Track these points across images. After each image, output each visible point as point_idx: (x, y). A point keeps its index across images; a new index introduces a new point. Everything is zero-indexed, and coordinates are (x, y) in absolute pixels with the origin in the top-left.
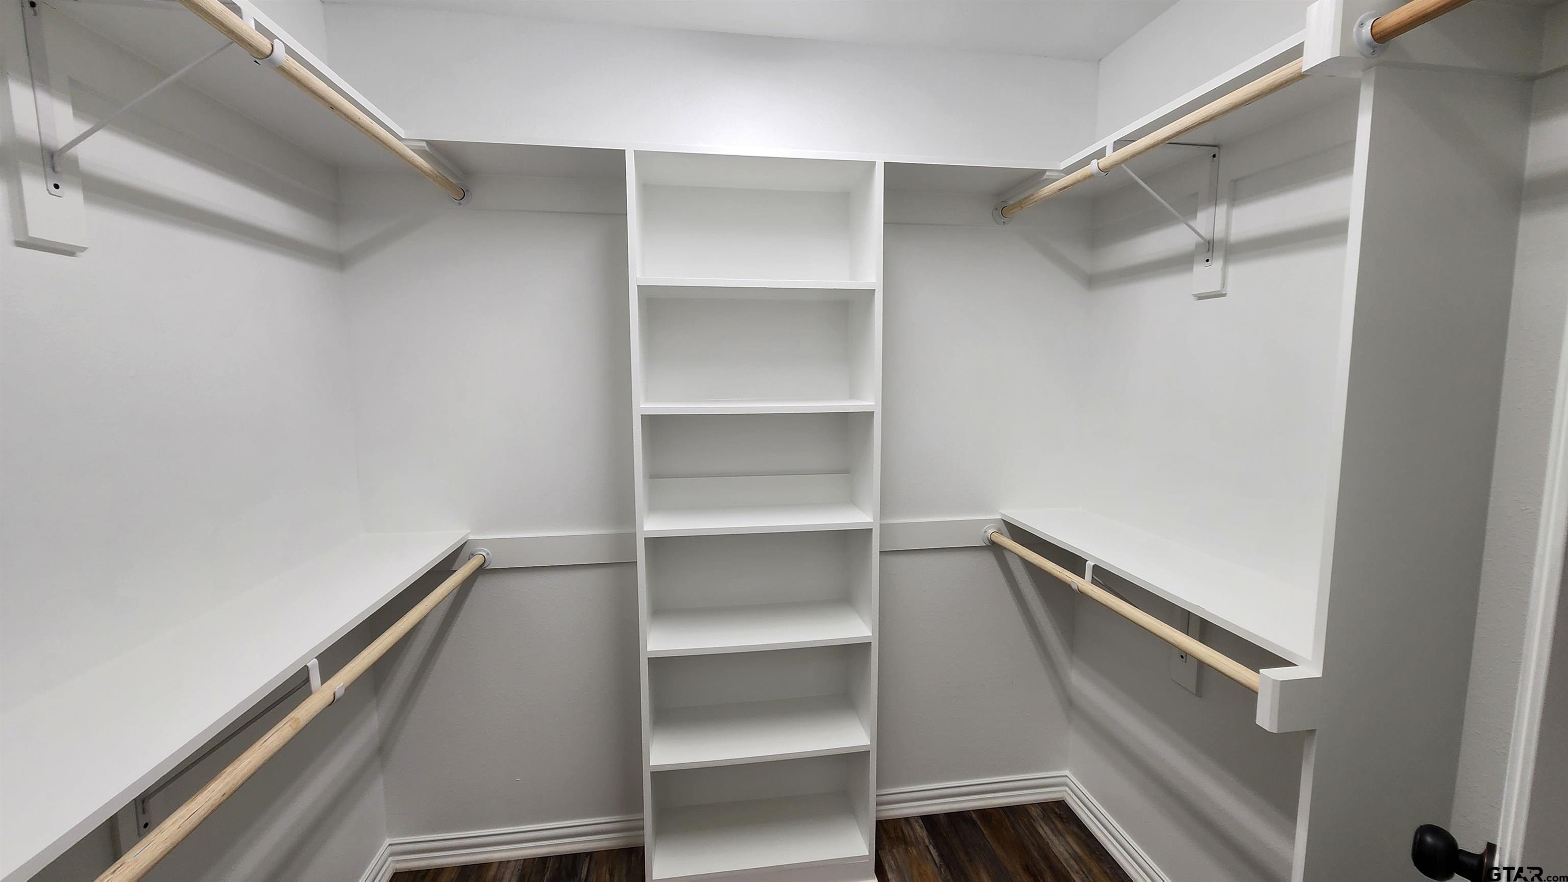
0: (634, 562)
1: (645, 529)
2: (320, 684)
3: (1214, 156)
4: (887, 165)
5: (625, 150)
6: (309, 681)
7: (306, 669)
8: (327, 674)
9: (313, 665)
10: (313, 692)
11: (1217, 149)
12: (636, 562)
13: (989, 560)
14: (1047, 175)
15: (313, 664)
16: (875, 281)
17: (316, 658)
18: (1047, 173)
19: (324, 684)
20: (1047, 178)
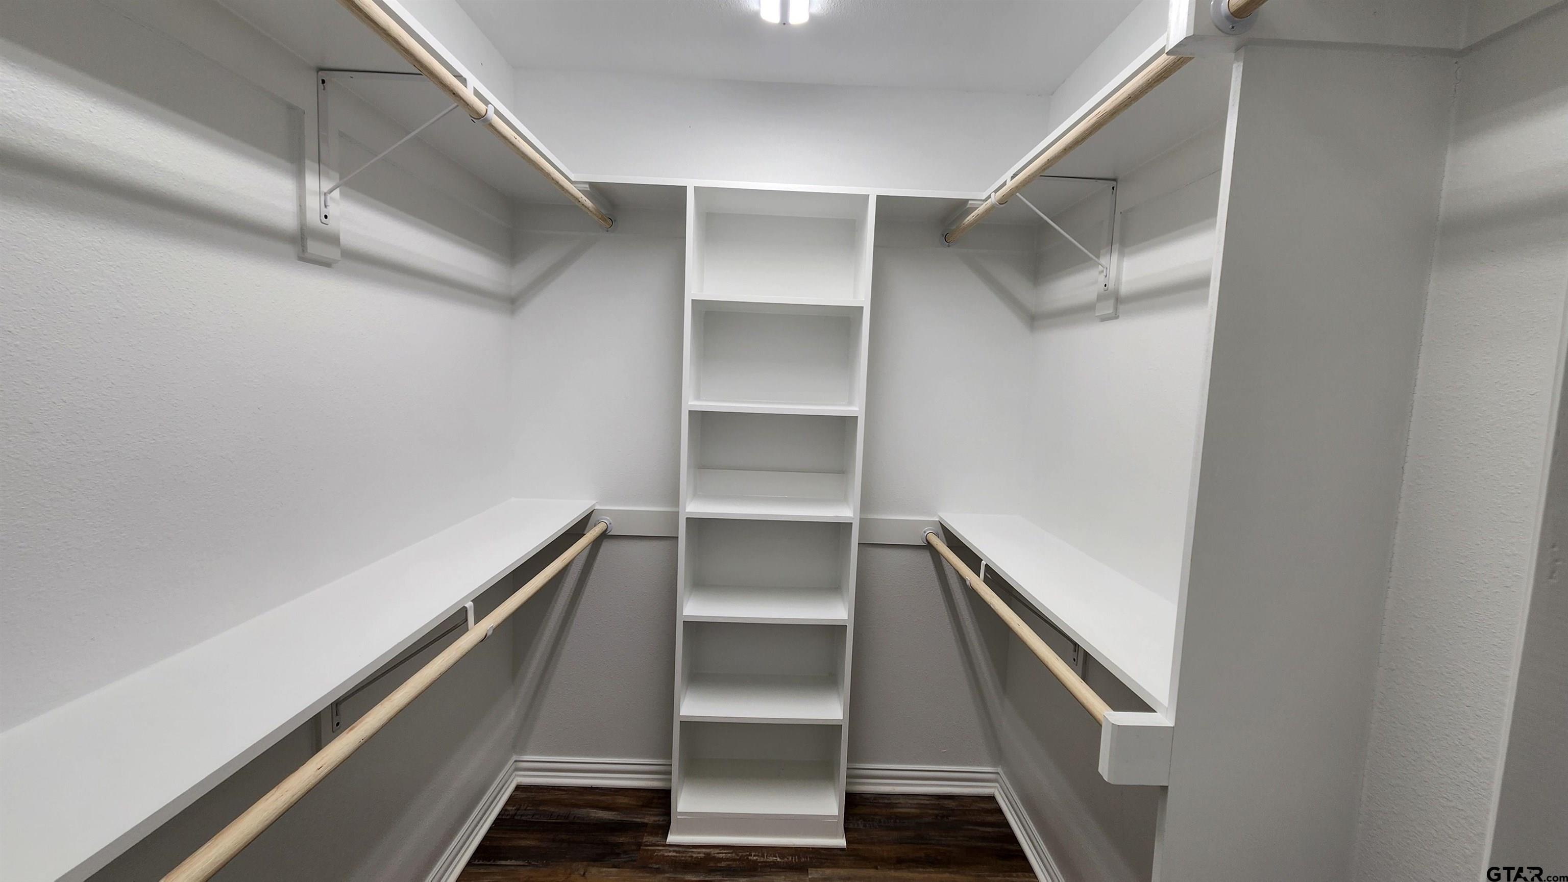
0: (675, 537)
1: (687, 510)
2: (473, 625)
3: (1113, 188)
4: (880, 198)
5: (686, 187)
6: (467, 620)
7: (464, 610)
8: (480, 616)
9: (470, 607)
10: (469, 628)
11: (1115, 183)
12: (678, 537)
13: (926, 556)
14: (970, 204)
15: (469, 605)
16: (864, 299)
17: (471, 601)
18: (970, 202)
19: (477, 623)
20: (970, 206)
